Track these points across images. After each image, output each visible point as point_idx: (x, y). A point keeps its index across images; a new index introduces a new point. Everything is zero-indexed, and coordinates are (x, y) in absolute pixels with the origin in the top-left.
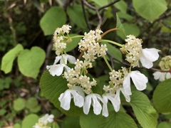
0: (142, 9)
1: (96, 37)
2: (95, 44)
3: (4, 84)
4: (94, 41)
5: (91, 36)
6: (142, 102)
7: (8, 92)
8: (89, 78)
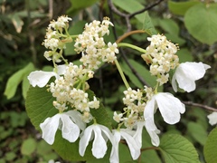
0: (198, 28)
1: (100, 29)
2: (97, 39)
3: (19, 120)
4: (97, 35)
5: (93, 28)
6: (185, 153)
7: (23, 131)
8: (86, 95)
